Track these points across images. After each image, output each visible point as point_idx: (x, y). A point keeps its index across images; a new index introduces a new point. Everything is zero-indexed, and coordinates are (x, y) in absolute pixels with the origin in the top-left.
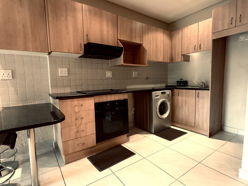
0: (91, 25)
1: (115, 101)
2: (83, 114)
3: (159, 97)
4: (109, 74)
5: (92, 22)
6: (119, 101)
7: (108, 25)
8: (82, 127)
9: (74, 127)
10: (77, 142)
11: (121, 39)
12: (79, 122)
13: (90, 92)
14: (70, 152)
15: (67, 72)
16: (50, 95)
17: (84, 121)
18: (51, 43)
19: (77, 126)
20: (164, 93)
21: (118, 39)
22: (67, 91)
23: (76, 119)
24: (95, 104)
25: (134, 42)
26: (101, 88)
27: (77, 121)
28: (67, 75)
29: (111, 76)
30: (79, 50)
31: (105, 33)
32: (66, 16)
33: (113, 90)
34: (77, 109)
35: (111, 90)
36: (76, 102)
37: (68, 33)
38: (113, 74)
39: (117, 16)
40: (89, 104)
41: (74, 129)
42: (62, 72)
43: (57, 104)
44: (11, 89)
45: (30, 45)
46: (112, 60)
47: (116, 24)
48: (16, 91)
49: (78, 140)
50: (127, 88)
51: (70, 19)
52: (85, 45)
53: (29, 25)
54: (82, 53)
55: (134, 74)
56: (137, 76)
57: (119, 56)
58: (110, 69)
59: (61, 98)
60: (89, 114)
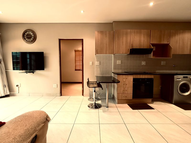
0: (135, 39)
1: (145, 79)
2: (127, 82)
3: (180, 79)
4: (143, 63)
5: (135, 37)
6: (147, 79)
7: (144, 37)
8: (126, 89)
9: (122, 88)
10: (123, 95)
11: (153, 43)
12: (125, 86)
13: (131, 73)
14: (120, 99)
15: (121, 62)
16: (113, 72)
17: (127, 86)
18: (116, 50)
19: (124, 88)
20: (187, 77)
21: (150, 43)
22: (120, 71)
23: (124, 84)
24: (133, 79)
25: (162, 43)
26: (138, 71)
27: (124, 86)
28: (121, 64)
29: (145, 64)
30: (128, 52)
31: (142, 41)
32: (123, 37)
33: (145, 72)
34: (124, 80)
35: (144, 72)
36: (124, 76)
37: (123, 45)
38: (146, 63)
39: (151, 31)
40: (131, 78)
41: (122, 89)
42: (119, 62)
43: (116, 77)
44: (99, 69)
45: (108, 52)
46: (146, 55)
47: (149, 36)
48: (100, 70)
49: (124, 94)
50: (156, 72)
51: (124, 38)
52: (130, 49)
53: (108, 43)
54: (129, 53)
55: (163, 63)
56: (165, 65)
57: (150, 53)
58: (144, 60)
59: (118, 74)
60: (130, 83)
